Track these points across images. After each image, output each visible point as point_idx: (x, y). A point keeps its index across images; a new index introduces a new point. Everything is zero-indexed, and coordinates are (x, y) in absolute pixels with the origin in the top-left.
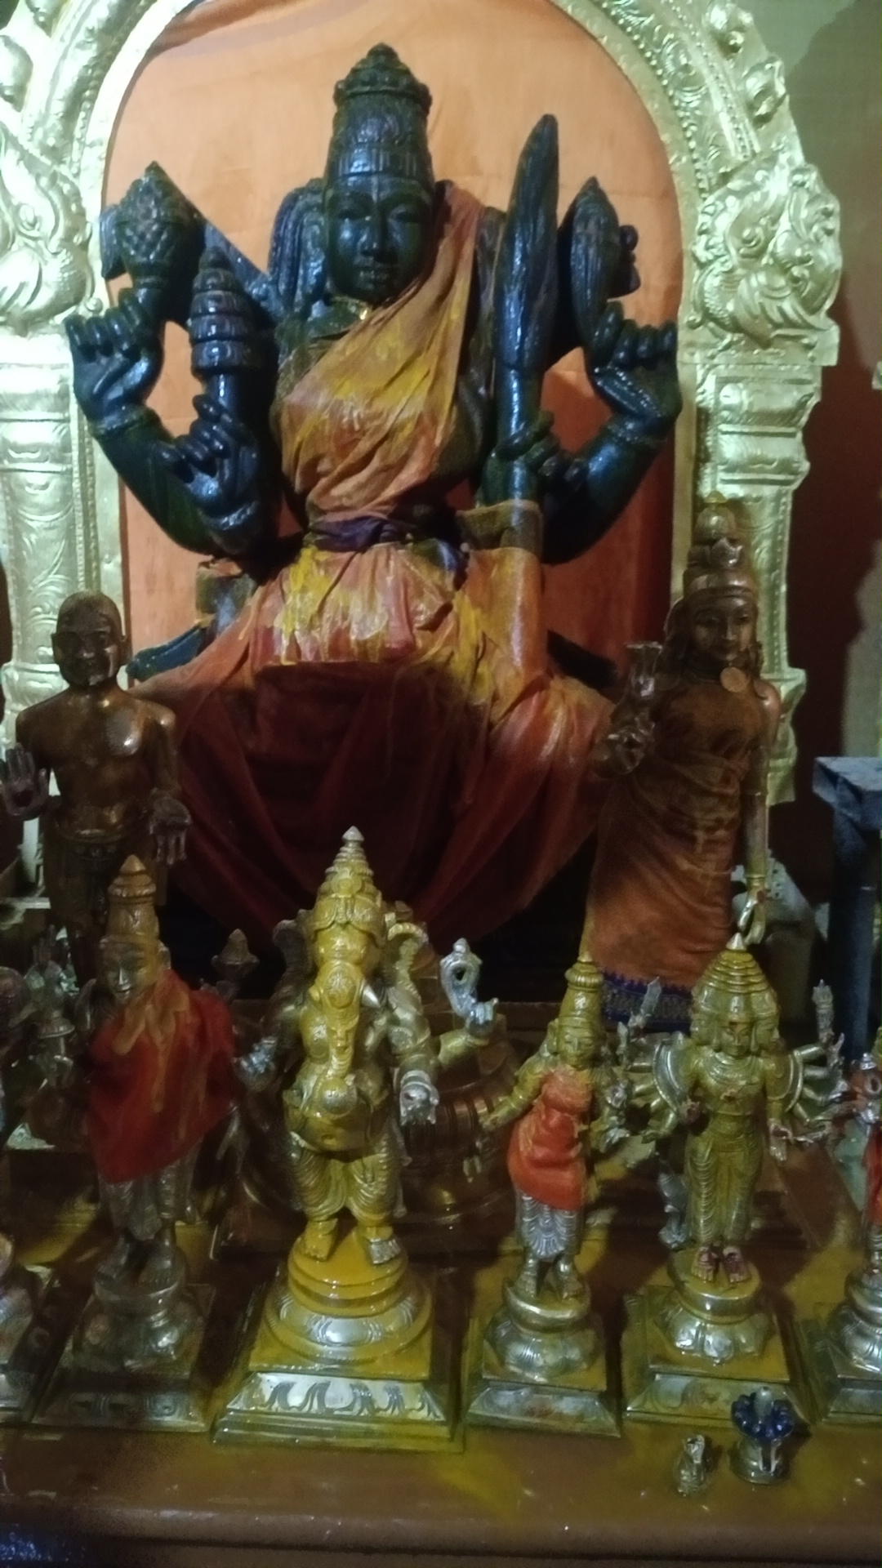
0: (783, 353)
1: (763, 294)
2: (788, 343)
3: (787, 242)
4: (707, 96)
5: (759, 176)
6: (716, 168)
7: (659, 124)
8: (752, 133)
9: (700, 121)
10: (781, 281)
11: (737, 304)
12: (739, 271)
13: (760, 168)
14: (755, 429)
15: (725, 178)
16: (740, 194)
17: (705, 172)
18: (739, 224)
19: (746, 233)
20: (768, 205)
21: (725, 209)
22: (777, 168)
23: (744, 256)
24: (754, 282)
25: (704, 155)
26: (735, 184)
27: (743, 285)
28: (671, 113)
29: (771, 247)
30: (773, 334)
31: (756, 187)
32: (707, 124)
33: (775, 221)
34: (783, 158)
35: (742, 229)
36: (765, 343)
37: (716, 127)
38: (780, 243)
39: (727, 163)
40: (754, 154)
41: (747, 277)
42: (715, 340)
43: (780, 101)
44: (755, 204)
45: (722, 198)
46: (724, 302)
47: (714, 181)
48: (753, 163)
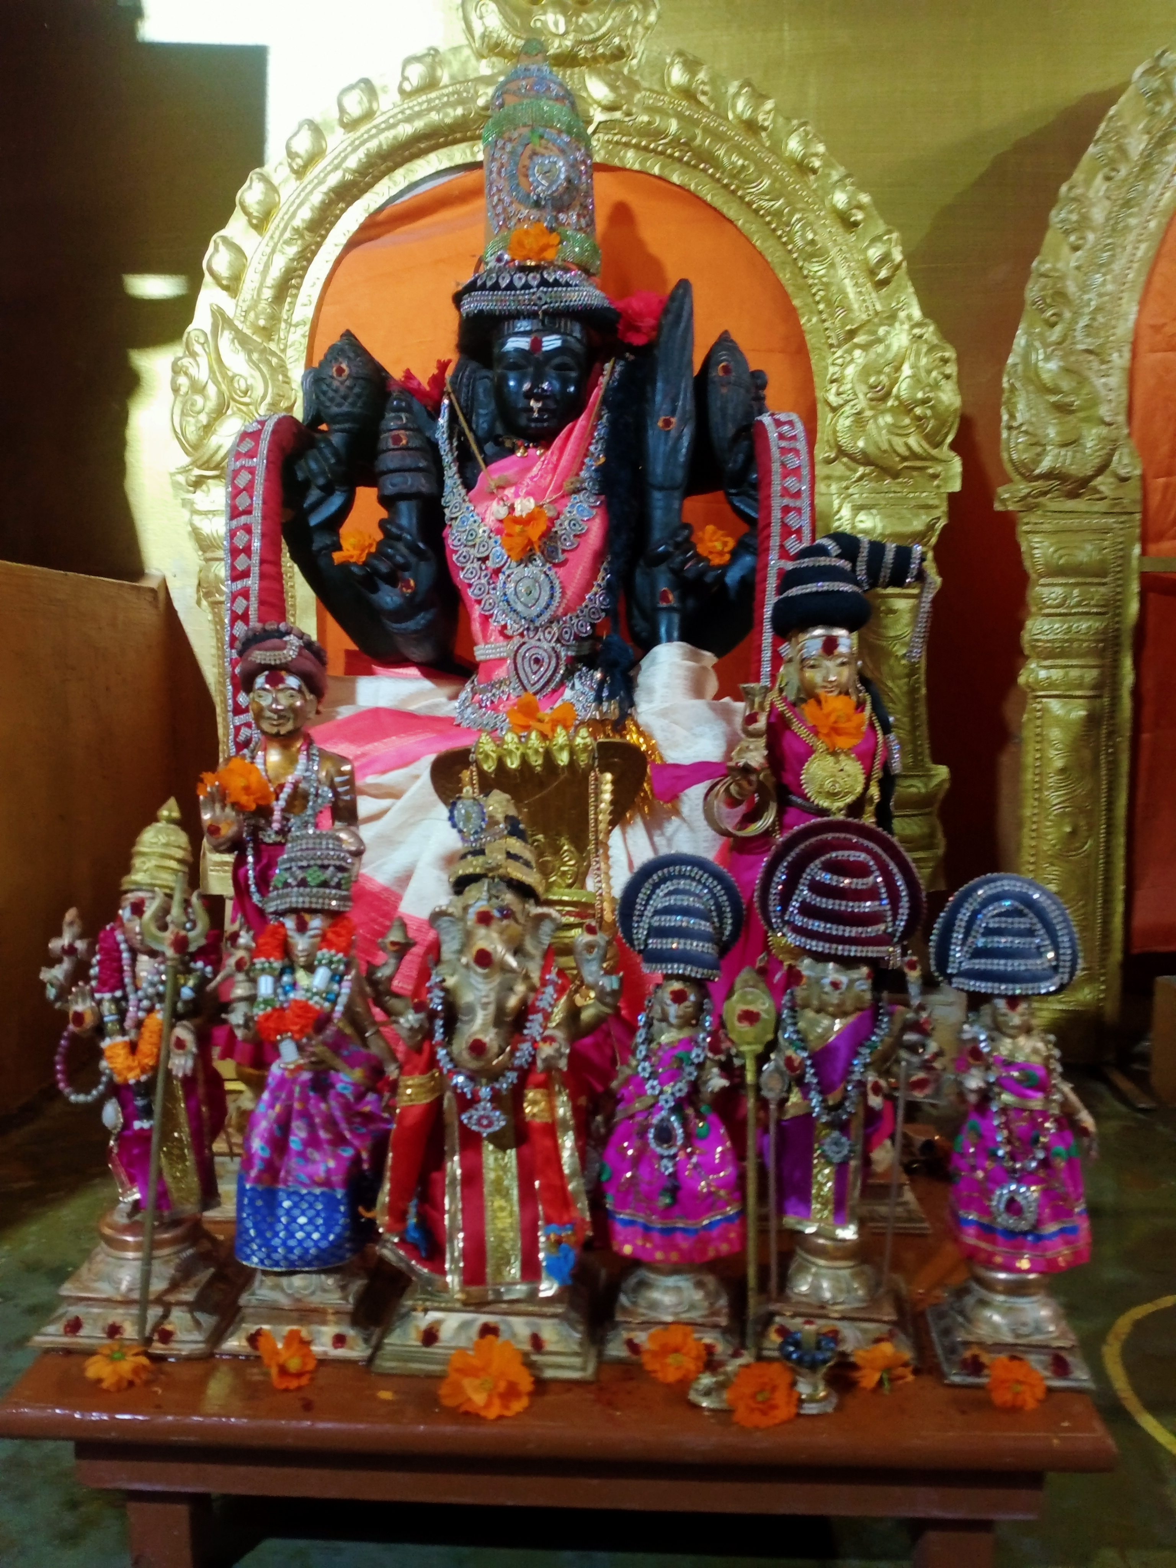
0: (911, 482)
1: (890, 432)
2: (915, 473)
3: (910, 387)
4: (832, 265)
5: (881, 331)
6: (844, 325)
7: (790, 290)
8: (874, 295)
9: (827, 286)
10: (907, 421)
11: (867, 441)
12: (868, 413)
13: (881, 324)
15: (852, 334)
16: (865, 347)
17: (834, 330)
18: (866, 371)
19: (872, 380)
20: (890, 356)
21: (852, 361)
22: (897, 325)
23: (872, 400)
24: (881, 421)
25: (832, 315)
26: (859, 339)
27: (871, 426)
28: (800, 281)
29: (895, 390)
30: (901, 466)
31: (879, 341)
32: (834, 289)
33: (898, 369)
34: (902, 315)
35: (869, 375)
36: (895, 475)
37: (842, 292)
38: (903, 388)
39: (852, 321)
40: (877, 313)
41: (875, 417)
42: (848, 473)
43: (898, 267)
44: (878, 355)
45: (850, 352)
46: (855, 439)
47: (842, 337)
48: (876, 320)
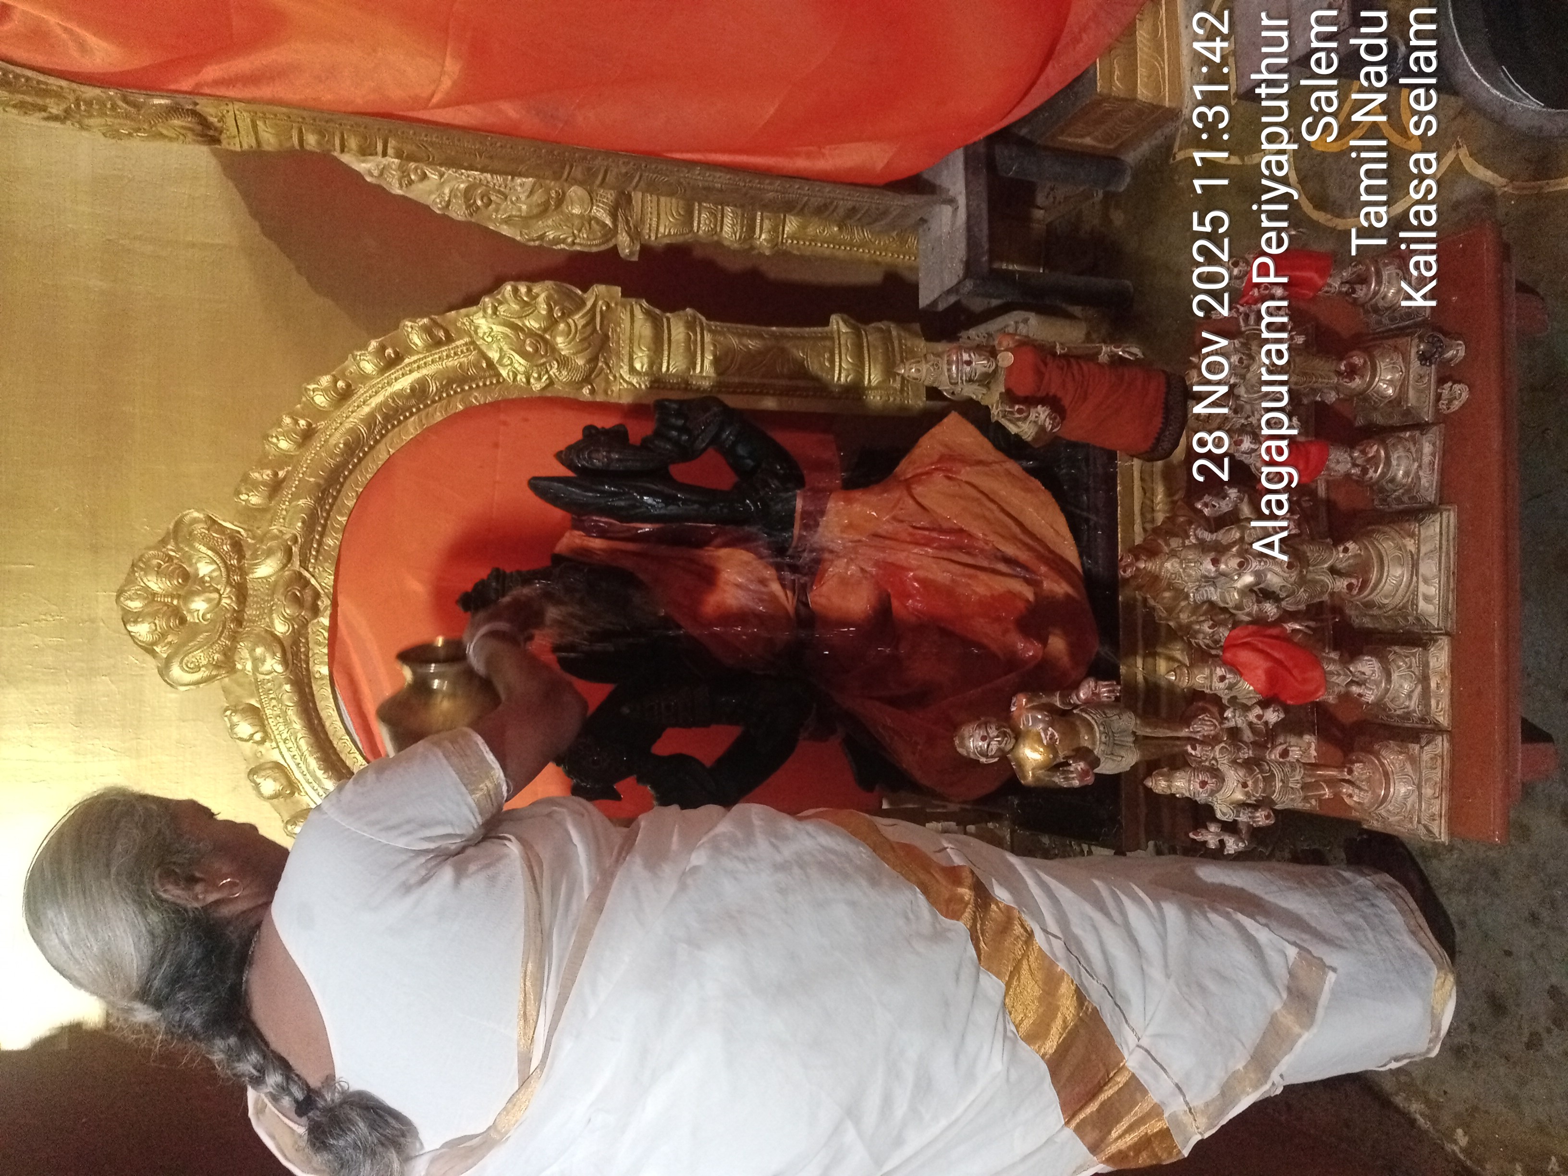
0: (612, 325)
1: (572, 339)
2: (605, 322)
3: (537, 320)
4: (432, 376)
5: (488, 340)
7: (451, 412)
9: (449, 381)
10: (562, 326)
11: (580, 359)
12: (557, 355)
14: (666, 347)
15: (490, 364)
16: (502, 354)
18: (523, 355)
19: (530, 350)
20: (510, 334)
21: (512, 364)
22: (482, 327)
23: (546, 352)
26: (495, 358)
27: (566, 353)
29: (539, 332)
30: (600, 333)
31: (497, 342)
32: (452, 376)
33: (521, 329)
34: (475, 322)
35: (527, 352)
36: (606, 338)
38: (537, 325)
41: (560, 350)
42: (603, 375)
43: (435, 322)
44: (510, 343)
45: (505, 367)
46: (577, 368)
